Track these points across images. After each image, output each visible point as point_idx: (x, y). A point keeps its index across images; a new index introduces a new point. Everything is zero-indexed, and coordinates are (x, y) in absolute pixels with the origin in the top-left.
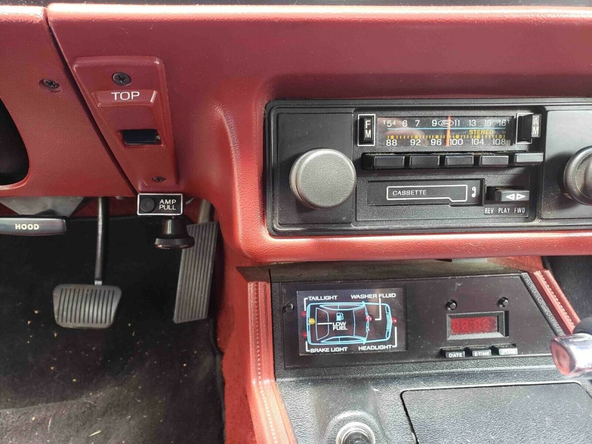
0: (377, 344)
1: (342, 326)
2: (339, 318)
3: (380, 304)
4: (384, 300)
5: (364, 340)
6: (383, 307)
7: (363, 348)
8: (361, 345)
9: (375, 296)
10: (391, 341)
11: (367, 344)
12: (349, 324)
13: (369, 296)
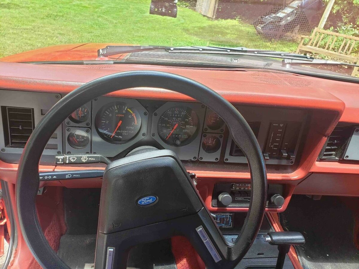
0: (227, 226)
1: (219, 221)
2: (218, 219)
3: (228, 216)
4: (230, 216)
5: (224, 225)
6: (229, 217)
7: (223, 227)
8: (223, 226)
9: (227, 214)
10: (230, 226)
11: (224, 226)
12: (221, 221)
13: (226, 214)
